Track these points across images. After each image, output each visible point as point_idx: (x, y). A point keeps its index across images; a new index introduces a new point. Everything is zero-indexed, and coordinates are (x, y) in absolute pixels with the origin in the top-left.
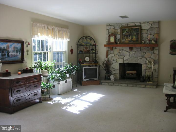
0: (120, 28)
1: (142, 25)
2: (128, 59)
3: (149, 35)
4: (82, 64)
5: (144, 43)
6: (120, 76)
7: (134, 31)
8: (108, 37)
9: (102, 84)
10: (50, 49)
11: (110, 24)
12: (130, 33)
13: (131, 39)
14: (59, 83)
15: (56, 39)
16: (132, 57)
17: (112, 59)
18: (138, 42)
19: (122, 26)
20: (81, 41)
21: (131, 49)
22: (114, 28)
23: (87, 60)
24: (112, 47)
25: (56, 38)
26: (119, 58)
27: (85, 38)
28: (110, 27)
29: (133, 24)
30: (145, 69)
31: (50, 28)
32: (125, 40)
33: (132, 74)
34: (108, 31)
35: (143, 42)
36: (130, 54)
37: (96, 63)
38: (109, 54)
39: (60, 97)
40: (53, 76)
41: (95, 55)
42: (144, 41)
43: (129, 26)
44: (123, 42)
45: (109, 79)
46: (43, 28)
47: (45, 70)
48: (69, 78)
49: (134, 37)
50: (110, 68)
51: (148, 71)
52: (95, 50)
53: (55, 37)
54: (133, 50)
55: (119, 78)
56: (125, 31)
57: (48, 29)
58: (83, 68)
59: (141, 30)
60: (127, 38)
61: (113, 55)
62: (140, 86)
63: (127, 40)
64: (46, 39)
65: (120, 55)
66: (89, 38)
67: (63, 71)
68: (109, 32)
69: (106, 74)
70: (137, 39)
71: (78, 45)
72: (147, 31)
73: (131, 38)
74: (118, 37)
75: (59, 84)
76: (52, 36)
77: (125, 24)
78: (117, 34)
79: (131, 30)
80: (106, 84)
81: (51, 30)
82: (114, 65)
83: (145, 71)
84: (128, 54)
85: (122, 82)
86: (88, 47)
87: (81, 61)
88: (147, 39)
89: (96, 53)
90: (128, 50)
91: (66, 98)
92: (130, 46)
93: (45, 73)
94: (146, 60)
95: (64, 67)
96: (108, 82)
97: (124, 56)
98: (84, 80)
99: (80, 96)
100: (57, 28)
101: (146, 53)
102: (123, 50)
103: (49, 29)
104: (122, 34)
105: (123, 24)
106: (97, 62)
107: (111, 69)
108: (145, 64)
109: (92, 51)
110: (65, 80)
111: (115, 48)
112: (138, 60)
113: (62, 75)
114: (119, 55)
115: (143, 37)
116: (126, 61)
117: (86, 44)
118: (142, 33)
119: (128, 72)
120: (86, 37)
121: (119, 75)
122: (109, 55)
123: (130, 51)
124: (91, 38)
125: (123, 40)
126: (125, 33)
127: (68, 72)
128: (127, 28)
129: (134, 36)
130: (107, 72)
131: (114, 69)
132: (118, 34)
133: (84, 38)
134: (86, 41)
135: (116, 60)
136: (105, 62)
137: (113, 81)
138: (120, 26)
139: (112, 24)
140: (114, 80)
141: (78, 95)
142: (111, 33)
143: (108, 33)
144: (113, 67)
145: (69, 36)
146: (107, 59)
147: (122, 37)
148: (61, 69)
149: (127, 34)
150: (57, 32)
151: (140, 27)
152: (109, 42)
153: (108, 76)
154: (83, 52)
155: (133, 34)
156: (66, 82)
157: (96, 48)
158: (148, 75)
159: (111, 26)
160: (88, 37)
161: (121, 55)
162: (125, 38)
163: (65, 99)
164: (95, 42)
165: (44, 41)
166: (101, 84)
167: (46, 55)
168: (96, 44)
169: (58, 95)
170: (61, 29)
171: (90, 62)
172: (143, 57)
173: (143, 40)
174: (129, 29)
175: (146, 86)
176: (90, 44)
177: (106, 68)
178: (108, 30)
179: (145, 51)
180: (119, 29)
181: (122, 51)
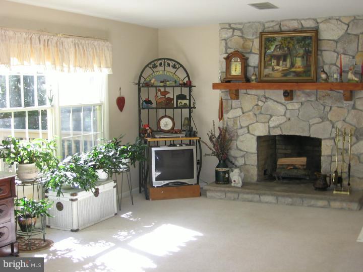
0: (258, 36)
1: (322, 27)
2: (281, 124)
3: (340, 56)
4: (149, 139)
5: (326, 80)
6: (258, 170)
7: (298, 43)
8: (225, 60)
9: (208, 194)
10: (51, 100)
11: (230, 25)
12: (286, 49)
13: (290, 68)
14: (74, 198)
15: (69, 71)
16: (292, 119)
17: (236, 124)
18: (310, 76)
19: (266, 30)
20: (148, 71)
21: (288, 95)
22: (242, 37)
23: (166, 125)
24: (237, 91)
25: (69, 67)
26: (257, 122)
27: (161, 64)
28: (230, 33)
29: (295, 25)
30: (330, 154)
31: (48, 40)
32: (273, 69)
33: (295, 168)
34: (226, 44)
35: (324, 76)
36: (287, 109)
37: (190, 136)
38: (229, 108)
39: (75, 239)
40: (55, 178)
41: (190, 112)
42: (326, 74)
43: (283, 28)
44: (266, 76)
45: (228, 181)
46: (25, 43)
47: (30, 163)
48: (107, 180)
49: (299, 62)
50: (230, 149)
51: (336, 158)
52: (188, 98)
53: (64, 65)
54: (295, 98)
55: (255, 178)
56: (272, 45)
57: (42, 46)
58: (153, 149)
59: (318, 40)
60: (278, 64)
61: (238, 112)
62: (313, 202)
63: (277, 70)
64: (37, 73)
65: (259, 113)
66: (171, 64)
67: (86, 162)
68: (227, 48)
69: (218, 167)
70: (307, 67)
71: (139, 85)
72: (334, 44)
73: (288, 65)
74: (254, 60)
75: (72, 200)
76: (54, 64)
77: (272, 24)
78: (251, 52)
79: (289, 43)
80: (219, 194)
81: (50, 47)
82: (242, 141)
83: (330, 158)
84: (281, 109)
85: (263, 192)
86: (167, 89)
87: (147, 130)
88: (334, 68)
89: (192, 106)
90: (282, 99)
91: (91, 243)
92: (286, 89)
93: (28, 173)
94: (333, 127)
95: (93, 151)
96: (223, 189)
97: (271, 116)
98: (156, 184)
99: (134, 235)
100: (70, 40)
101: (333, 108)
102: (266, 98)
103: (47, 44)
104: (265, 53)
105: (266, 25)
106: (192, 133)
107: (233, 153)
108: (330, 139)
109: (179, 101)
110: (94, 190)
111: (245, 91)
112: (310, 126)
113: (82, 174)
114: (257, 112)
115: (324, 62)
116: (276, 129)
117: (161, 82)
118: (321, 51)
119: (282, 161)
120: (162, 61)
121: (256, 170)
122: (227, 112)
123: (287, 102)
124: (177, 65)
125: (267, 71)
126: (272, 48)
127: (102, 164)
128: (279, 37)
129: (297, 59)
130: (222, 162)
131: (242, 153)
132: (253, 51)
133: (158, 64)
134: (161, 73)
135: (248, 127)
136: (217, 134)
137: (237, 187)
138: (260, 31)
139: (235, 24)
140: (240, 185)
141: (129, 233)
142: (232, 51)
143: (226, 50)
144: (239, 147)
145: (108, 59)
146: (224, 124)
147: (265, 62)
148: (84, 157)
149: (279, 52)
150: (72, 50)
151: (313, 34)
152: (226, 75)
153: (225, 172)
154: (154, 105)
155: (294, 52)
156: (96, 193)
157: (192, 93)
158: (336, 172)
159: (234, 29)
160: (169, 62)
161: (261, 113)
162: (273, 64)
163: (87, 245)
164: (188, 76)
165: (32, 77)
166: (205, 195)
167: (40, 117)
168: (190, 82)
169: (72, 231)
170: (83, 42)
171: (172, 133)
172: (323, 118)
173: (324, 71)
174: (285, 39)
175: (329, 202)
176: (176, 82)
177: (220, 150)
178: (225, 40)
179: (329, 102)
180: (256, 38)
181: (264, 100)
